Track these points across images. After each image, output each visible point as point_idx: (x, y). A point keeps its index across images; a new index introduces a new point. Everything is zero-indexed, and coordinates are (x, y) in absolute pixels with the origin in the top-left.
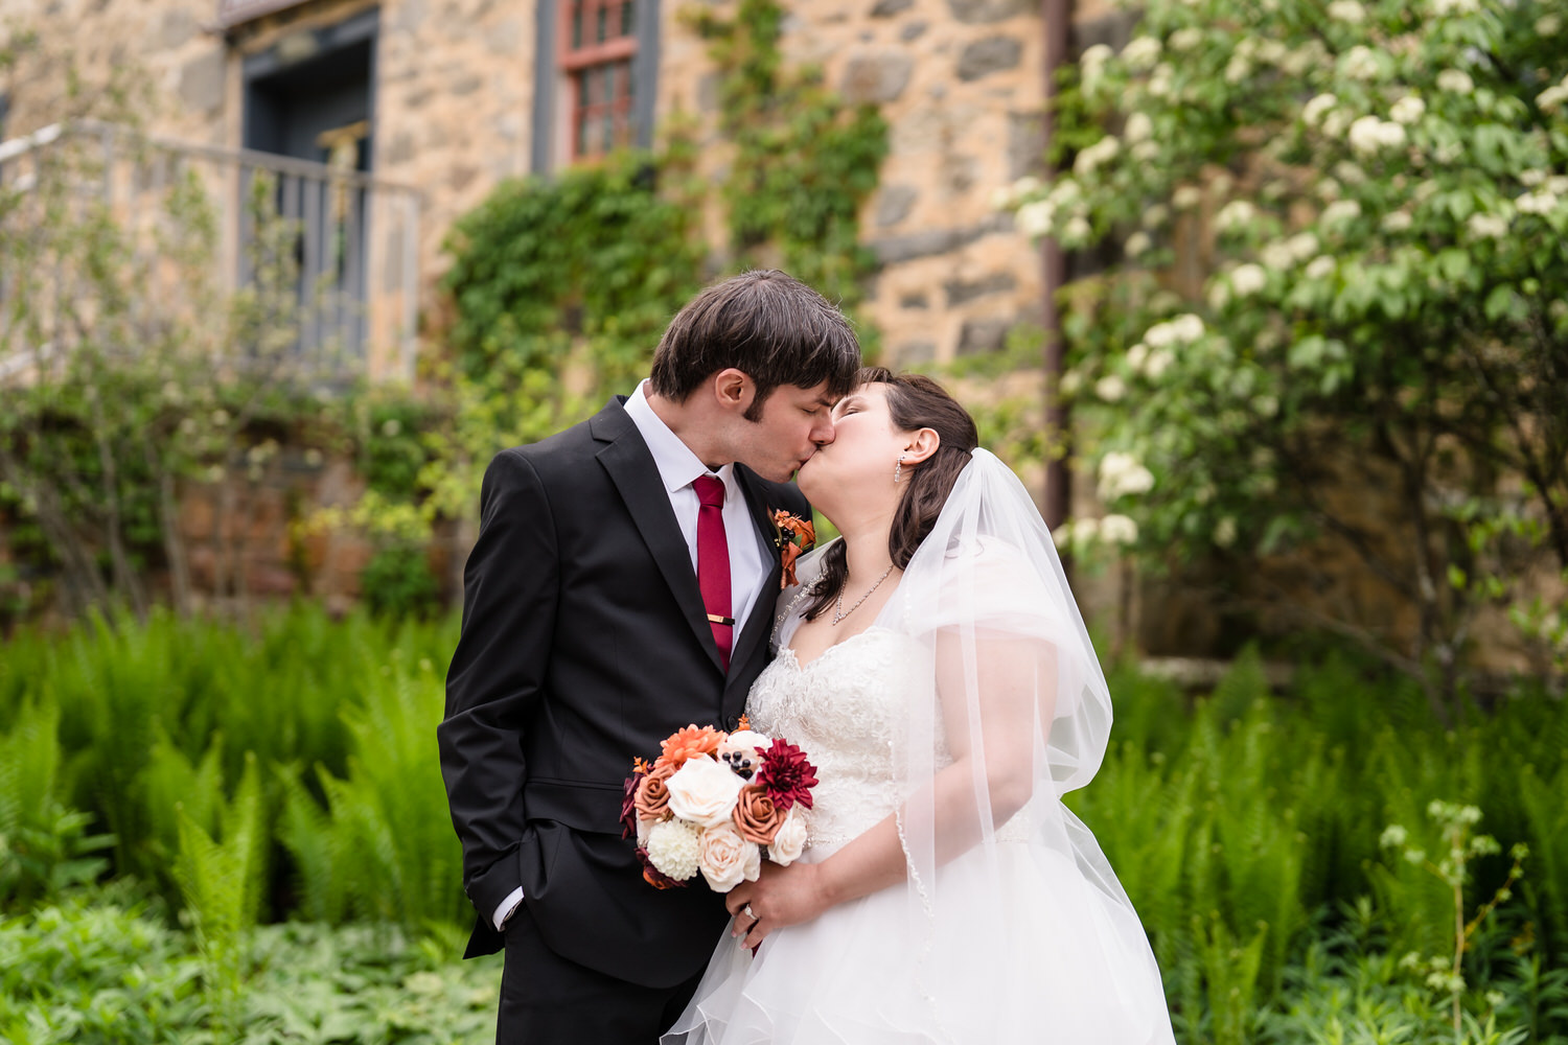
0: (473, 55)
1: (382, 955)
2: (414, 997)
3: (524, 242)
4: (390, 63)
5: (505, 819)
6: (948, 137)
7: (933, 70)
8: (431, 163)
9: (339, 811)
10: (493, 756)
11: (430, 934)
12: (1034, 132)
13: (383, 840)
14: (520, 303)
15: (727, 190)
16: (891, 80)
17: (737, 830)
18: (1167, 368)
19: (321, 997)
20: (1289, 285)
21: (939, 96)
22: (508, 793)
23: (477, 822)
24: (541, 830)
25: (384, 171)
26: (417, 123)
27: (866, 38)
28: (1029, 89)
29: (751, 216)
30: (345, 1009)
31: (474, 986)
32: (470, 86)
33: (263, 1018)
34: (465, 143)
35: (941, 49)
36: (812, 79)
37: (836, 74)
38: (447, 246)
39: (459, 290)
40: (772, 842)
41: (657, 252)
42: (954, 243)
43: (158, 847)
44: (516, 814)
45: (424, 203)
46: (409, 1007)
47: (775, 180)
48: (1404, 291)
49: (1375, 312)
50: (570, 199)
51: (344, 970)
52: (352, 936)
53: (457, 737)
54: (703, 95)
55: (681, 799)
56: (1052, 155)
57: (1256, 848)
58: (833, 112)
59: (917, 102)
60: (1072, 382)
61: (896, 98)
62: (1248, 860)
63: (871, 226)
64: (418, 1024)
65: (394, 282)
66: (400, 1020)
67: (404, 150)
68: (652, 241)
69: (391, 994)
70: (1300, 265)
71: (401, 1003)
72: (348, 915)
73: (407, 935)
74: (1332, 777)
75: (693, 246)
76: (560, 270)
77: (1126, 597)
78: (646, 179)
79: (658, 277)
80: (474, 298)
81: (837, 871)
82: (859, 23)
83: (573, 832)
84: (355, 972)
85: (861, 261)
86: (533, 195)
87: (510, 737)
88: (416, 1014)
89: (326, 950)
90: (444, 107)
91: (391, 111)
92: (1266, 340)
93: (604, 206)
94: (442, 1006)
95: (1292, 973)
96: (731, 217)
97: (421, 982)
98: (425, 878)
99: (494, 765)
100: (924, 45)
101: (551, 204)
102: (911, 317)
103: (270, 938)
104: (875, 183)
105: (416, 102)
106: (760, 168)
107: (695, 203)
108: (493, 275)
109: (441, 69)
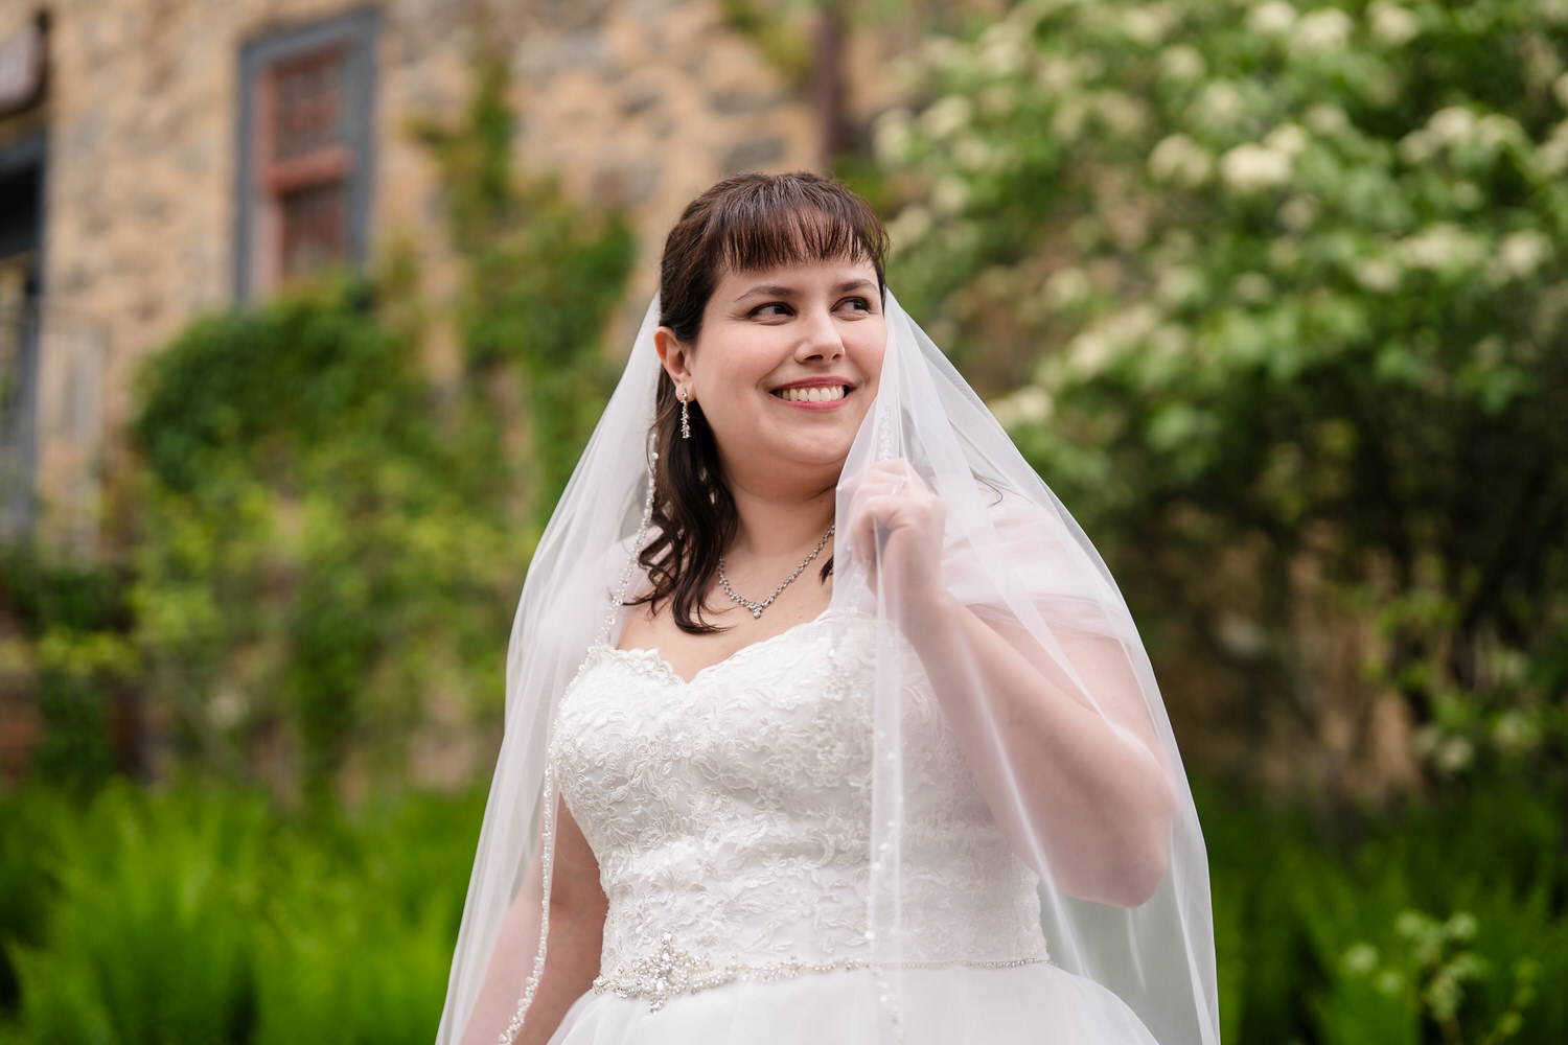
0: (162, 175)
4: (65, 185)
26: (96, 254)
27: (613, 134)
32: (156, 210)
36: (551, 188)
45: (105, 335)
61: (646, 197)
78: (363, 303)
82: (603, 122)
90: (129, 236)
100: (678, 144)
105: (95, 228)
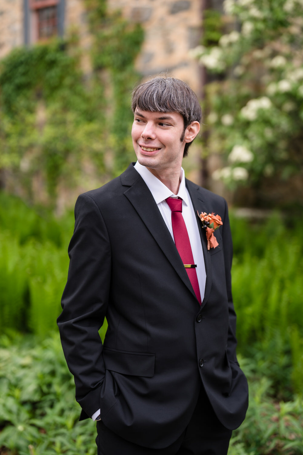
3: (22, 69)
6: (166, 34)
7: (161, 12)
10: (87, 340)
15: (89, 52)
16: (145, 15)
21: (162, 21)
28: (194, 18)
35: (163, 4)
36: (119, 14)
59: (155, 22)
61: (147, 21)
78: (63, 48)
79: (68, 81)
93: (49, 57)
101: (31, 56)
107: (79, 56)
108: (11, 79)
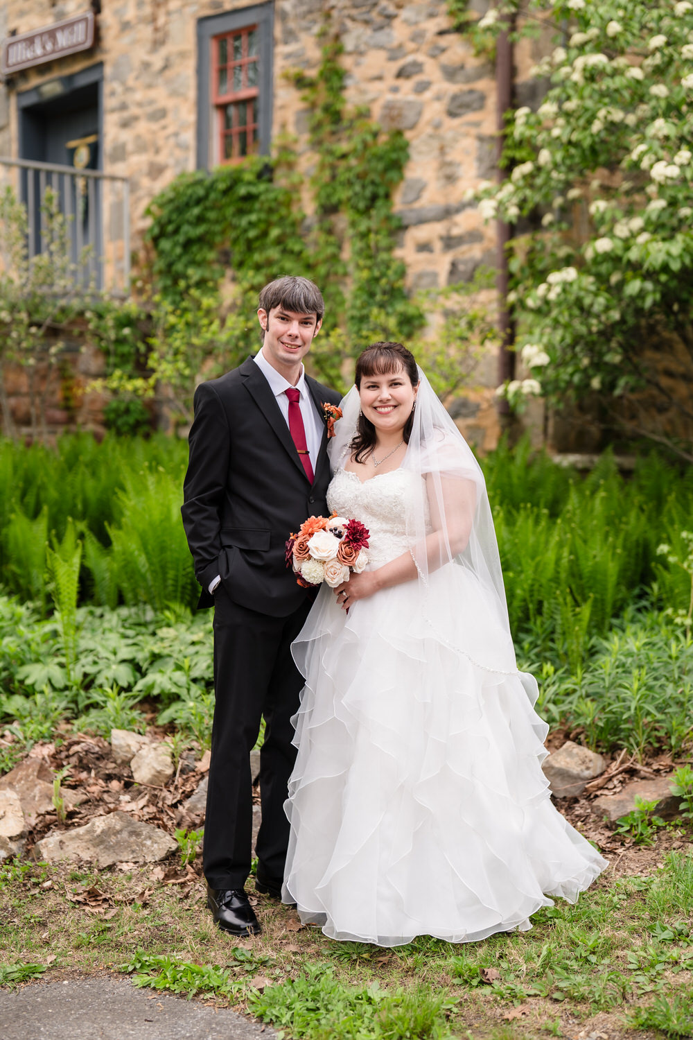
0: (160, 96)
1: (142, 621)
2: (162, 639)
3: (196, 211)
4: (108, 101)
5: (212, 546)
6: (442, 150)
7: (434, 110)
8: (138, 162)
9: (117, 547)
10: (206, 518)
11: (168, 608)
12: (492, 148)
13: (142, 561)
14: (195, 248)
15: (314, 180)
16: (410, 116)
17: (339, 561)
18: (559, 295)
19: (114, 640)
20: (627, 248)
21: (437, 126)
22: (212, 534)
23: (200, 548)
24: (227, 549)
25: (108, 168)
26: (126, 136)
27: (395, 90)
28: (489, 123)
29: (329, 196)
30: (128, 645)
31: (192, 633)
32: (160, 114)
33: (86, 650)
34: (157, 151)
35: (438, 98)
36: (364, 114)
37: (377, 111)
38: (148, 212)
39: (156, 240)
40: (354, 565)
41: (275, 218)
42: (447, 213)
43: (13, 567)
44: (217, 543)
45: (133, 186)
46: (159, 644)
47: (343, 176)
48: (681, 256)
49: (665, 268)
50: (222, 186)
51: (123, 626)
52: (124, 611)
53: (190, 511)
54: (298, 122)
55: (315, 551)
56: (503, 163)
57: (595, 557)
58: (375, 135)
59: (425, 129)
60: (512, 297)
61: (413, 127)
62: (590, 563)
63: (398, 202)
64: (166, 652)
65: (117, 235)
66: (156, 651)
67: (120, 153)
68: (271, 211)
69: (151, 640)
70: (633, 235)
71: (155, 643)
72: (121, 601)
73: (155, 610)
74: (643, 519)
75: (295, 214)
76: (217, 228)
77: (546, 419)
78: (266, 173)
79: (275, 232)
80: (165, 244)
81: (384, 575)
82: (390, 81)
83: (241, 550)
84: (130, 628)
85: (394, 224)
86: (199, 182)
87: (213, 510)
88: (164, 648)
89: (113, 618)
90: (142, 127)
91: (111, 131)
92: (615, 278)
93: (242, 191)
94: (176, 643)
95: (615, 621)
96: (317, 196)
97: (164, 632)
98: (165, 580)
99: (206, 523)
100: (428, 95)
101: (211, 188)
102: (423, 256)
103: (81, 614)
104: (402, 178)
105: (125, 124)
106: (333, 167)
107: (296, 188)
108: (176, 231)
109: (140, 105)
